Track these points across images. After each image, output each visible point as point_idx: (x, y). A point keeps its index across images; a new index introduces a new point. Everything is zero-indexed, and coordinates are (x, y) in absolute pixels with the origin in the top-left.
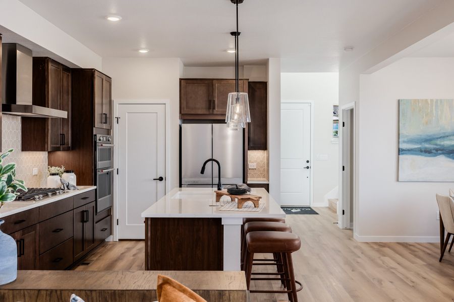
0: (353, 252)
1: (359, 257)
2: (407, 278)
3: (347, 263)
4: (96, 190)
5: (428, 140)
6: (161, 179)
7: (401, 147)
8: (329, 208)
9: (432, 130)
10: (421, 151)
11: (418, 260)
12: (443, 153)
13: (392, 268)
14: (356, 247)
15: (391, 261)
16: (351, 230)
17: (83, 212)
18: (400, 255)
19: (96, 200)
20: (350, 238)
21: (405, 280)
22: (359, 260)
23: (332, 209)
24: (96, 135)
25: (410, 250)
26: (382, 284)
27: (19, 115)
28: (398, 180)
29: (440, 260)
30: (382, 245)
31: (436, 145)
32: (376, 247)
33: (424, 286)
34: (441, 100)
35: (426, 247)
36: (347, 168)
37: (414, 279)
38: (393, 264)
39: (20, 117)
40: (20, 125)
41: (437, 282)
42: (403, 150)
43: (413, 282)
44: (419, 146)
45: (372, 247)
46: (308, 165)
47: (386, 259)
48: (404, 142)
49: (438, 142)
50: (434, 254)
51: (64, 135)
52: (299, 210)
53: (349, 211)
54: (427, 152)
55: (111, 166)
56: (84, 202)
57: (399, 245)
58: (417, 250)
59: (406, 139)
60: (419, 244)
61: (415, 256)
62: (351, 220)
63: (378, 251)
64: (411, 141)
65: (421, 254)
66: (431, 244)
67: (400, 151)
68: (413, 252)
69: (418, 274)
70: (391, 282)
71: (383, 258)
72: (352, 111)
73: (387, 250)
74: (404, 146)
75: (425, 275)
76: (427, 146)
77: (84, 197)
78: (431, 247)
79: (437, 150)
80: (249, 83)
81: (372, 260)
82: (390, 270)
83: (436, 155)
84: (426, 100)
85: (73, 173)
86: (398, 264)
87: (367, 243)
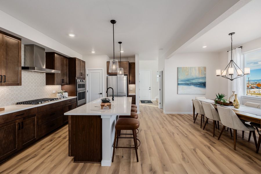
0: (163, 118)
1: (165, 121)
2: (183, 132)
3: (161, 124)
4: (77, 98)
5: (188, 80)
6: (101, 94)
7: (179, 83)
8: (156, 101)
9: (189, 77)
10: (185, 84)
11: (186, 122)
12: (193, 85)
13: (177, 126)
14: (164, 116)
15: (176, 123)
16: (162, 109)
17: (69, 106)
18: (180, 120)
19: (77, 101)
20: (162, 112)
21: (183, 133)
22: (165, 122)
23: (157, 101)
24: (77, 80)
25: (182, 117)
26: (174, 135)
27: (45, 72)
28: (178, 94)
29: (194, 123)
30: (173, 115)
31: (191, 82)
32: (171, 116)
33: (191, 137)
34: (192, 67)
35: (187, 116)
36: (161, 90)
37: (186, 132)
38: (178, 125)
39: (45, 73)
40: (45, 76)
41: (195, 134)
42: (179, 84)
43: (186, 134)
44: (185, 82)
45: (169, 116)
46: (150, 88)
47: (175, 122)
48: (180, 81)
49: (191, 81)
50: (191, 119)
51: (64, 79)
52: (147, 102)
53: (162, 103)
54: (187, 84)
55: (85, 89)
56: (70, 102)
57: (179, 116)
58: (185, 117)
59: (180, 80)
60: (185, 115)
61: (185, 120)
62: (163, 106)
63: (172, 118)
64: (182, 81)
65: (187, 119)
66: (189, 115)
67: (178, 84)
68: (183, 118)
69: (187, 130)
70: (178, 134)
71: (173, 121)
72: (162, 71)
73: (174, 117)
74: (179, 82)
75: (191, 131)
76: (187, 82)
77: (70, 100)
78: (189, 116)
79: (191, 84)
80: (129, 63)
81: (170, 122)
82: (176, 127)
83: (190, 85)
84: (187, 67)
85: (67, 93)
86: (179, 124)
87: (167, 114)
